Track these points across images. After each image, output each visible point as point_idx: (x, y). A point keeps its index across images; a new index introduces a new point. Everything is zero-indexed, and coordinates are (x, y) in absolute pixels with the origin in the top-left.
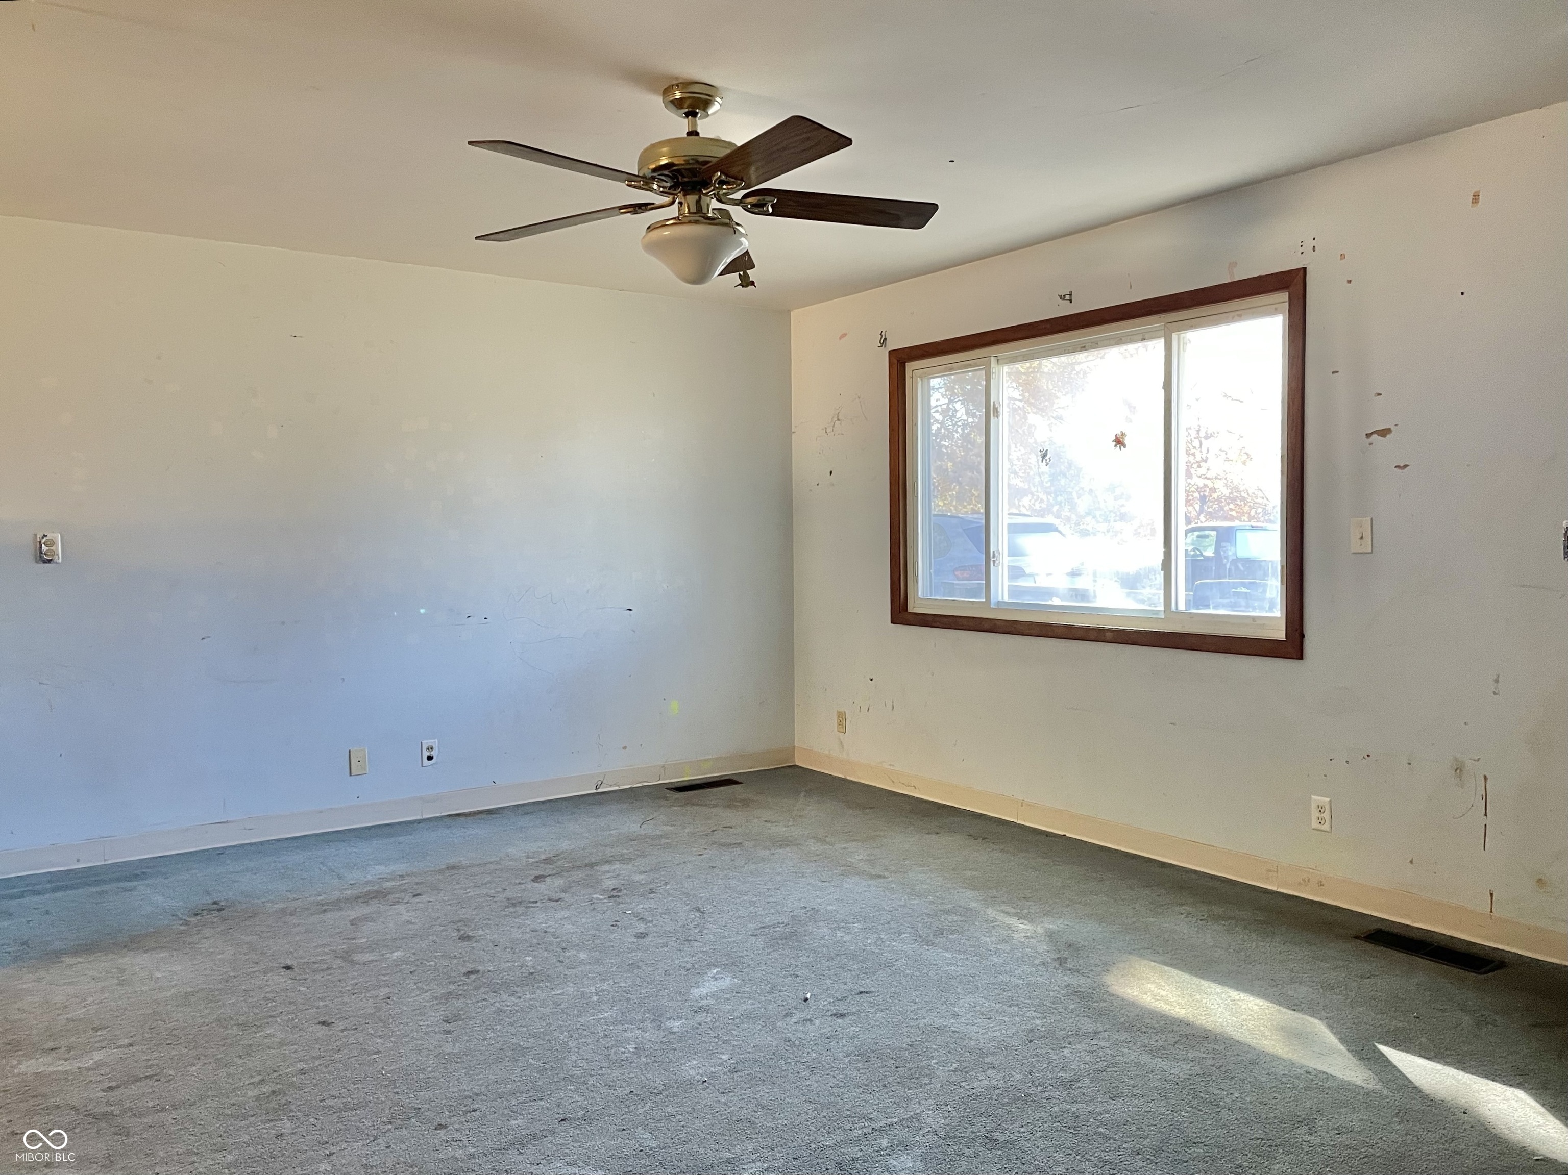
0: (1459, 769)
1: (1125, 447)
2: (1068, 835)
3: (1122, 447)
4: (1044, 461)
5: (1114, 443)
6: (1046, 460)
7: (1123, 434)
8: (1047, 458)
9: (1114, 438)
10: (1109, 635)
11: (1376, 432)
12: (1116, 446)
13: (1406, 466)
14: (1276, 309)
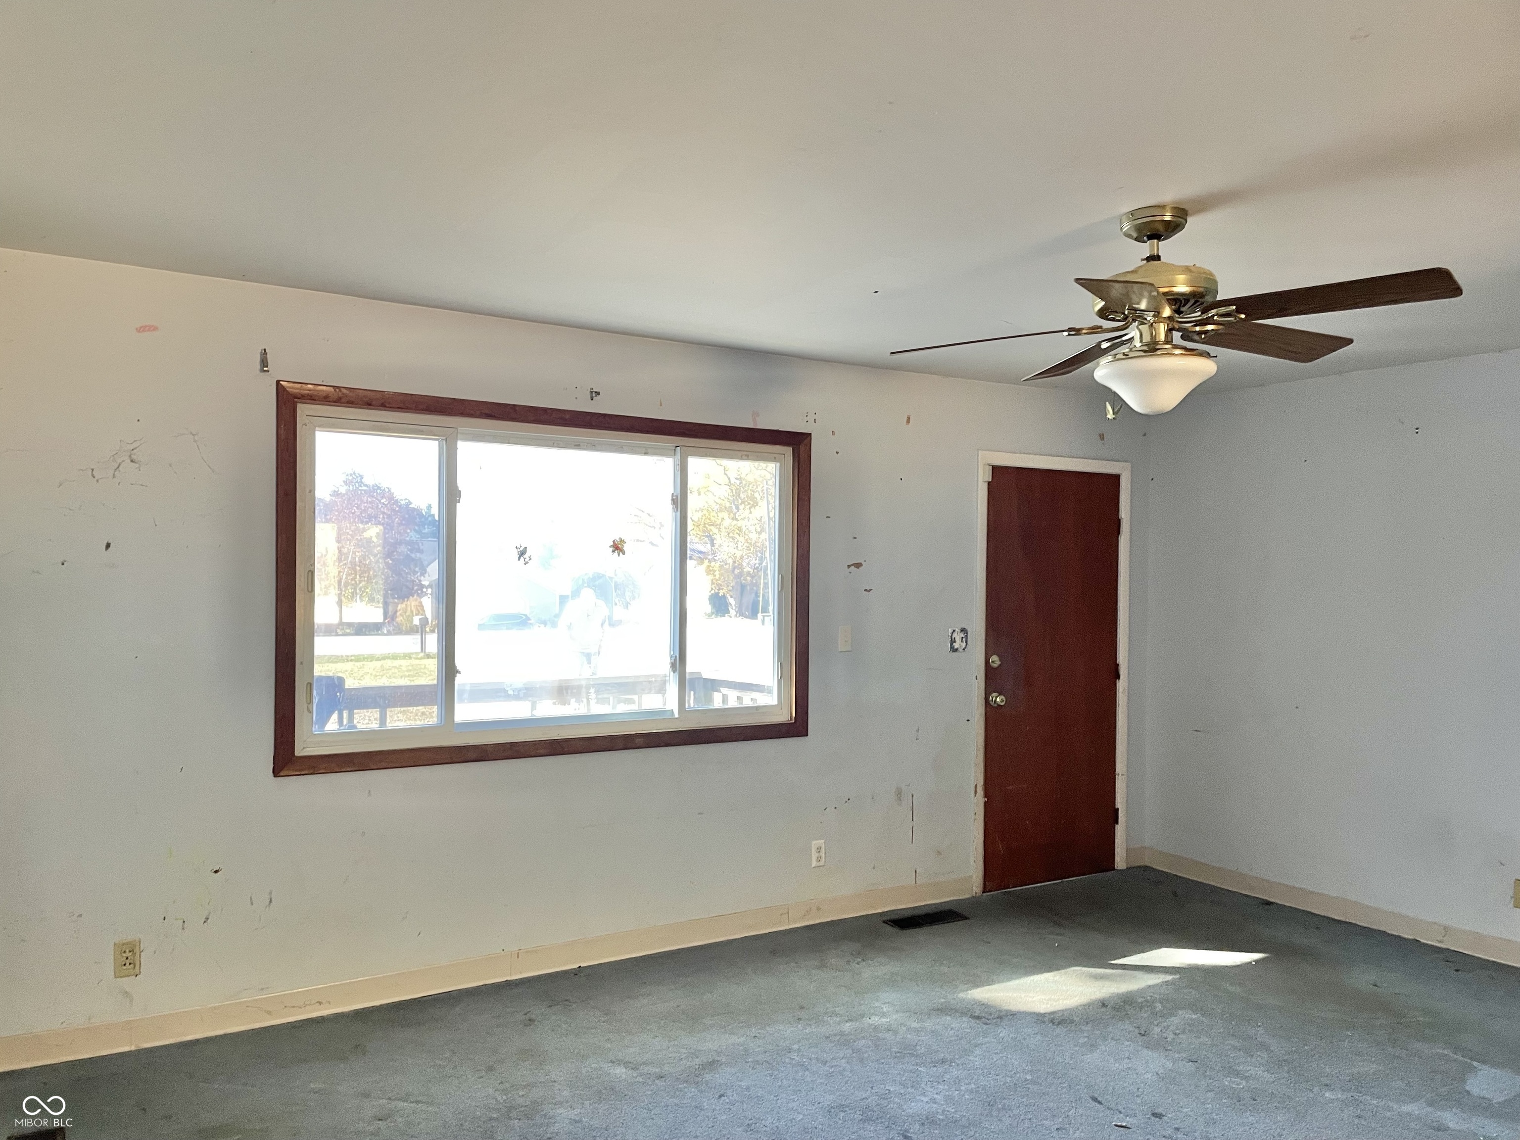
0: (899, 793)
1: (624, 553)
2: (583, 965)
3: (621, 553)
4: (522, 558)
5: (612, 549)
6: (525, 559)
7: (622, 541)
8: (526, 556)
9: (612, 544)
10: (638, 741)
11: (853, 565)
12: (613, 551)
13: (870, 590)
14: (775, 458)
